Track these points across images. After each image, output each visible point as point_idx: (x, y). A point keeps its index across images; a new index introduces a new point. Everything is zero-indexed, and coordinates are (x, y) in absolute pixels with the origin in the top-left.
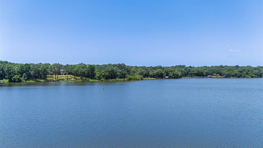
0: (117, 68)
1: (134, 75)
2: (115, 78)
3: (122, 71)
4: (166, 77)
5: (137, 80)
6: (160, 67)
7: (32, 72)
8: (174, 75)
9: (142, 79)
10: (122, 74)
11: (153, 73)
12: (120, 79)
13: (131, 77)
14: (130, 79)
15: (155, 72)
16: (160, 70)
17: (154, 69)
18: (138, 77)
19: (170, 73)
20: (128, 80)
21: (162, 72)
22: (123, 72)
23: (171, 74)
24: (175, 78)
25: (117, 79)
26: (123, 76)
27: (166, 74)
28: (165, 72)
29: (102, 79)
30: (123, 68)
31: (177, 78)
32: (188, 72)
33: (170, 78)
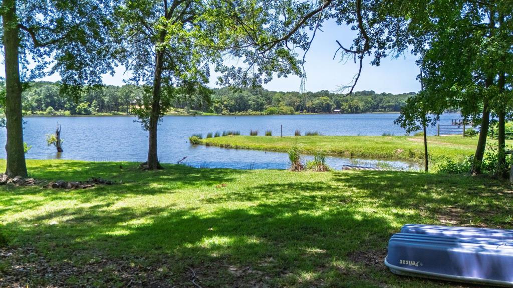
0: (249, 94)
1: (279, 105)
2: (246, 111)
3: (258, 98)
4: (335, 110)
5: (284, 114)
6: (326, 93)
7: (106, 99)
8: (350, 107)
9: (292, 114)
10: (258, 104)
11: (313, 104)
12: (254, 113)
13: (272, 109)
14: (271, 113)
15: (316, 101)
16: (325, 98)
17: (315, 97)
18: (285, 109)
19: (343, 103)
20: (268, 114)
21: (329, 102)
22: (258, 100)
23: (345, 106)
24: (352, 112)
25: (249, 111)
26: (259, 107)
27: (335, 106)
28: (334, 102)
29: (224, 112)
30: (258, 93)
31: (357, 113)
32: (378, 104)
33: (343, 112)
